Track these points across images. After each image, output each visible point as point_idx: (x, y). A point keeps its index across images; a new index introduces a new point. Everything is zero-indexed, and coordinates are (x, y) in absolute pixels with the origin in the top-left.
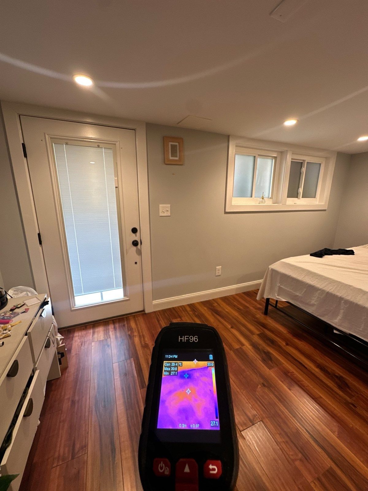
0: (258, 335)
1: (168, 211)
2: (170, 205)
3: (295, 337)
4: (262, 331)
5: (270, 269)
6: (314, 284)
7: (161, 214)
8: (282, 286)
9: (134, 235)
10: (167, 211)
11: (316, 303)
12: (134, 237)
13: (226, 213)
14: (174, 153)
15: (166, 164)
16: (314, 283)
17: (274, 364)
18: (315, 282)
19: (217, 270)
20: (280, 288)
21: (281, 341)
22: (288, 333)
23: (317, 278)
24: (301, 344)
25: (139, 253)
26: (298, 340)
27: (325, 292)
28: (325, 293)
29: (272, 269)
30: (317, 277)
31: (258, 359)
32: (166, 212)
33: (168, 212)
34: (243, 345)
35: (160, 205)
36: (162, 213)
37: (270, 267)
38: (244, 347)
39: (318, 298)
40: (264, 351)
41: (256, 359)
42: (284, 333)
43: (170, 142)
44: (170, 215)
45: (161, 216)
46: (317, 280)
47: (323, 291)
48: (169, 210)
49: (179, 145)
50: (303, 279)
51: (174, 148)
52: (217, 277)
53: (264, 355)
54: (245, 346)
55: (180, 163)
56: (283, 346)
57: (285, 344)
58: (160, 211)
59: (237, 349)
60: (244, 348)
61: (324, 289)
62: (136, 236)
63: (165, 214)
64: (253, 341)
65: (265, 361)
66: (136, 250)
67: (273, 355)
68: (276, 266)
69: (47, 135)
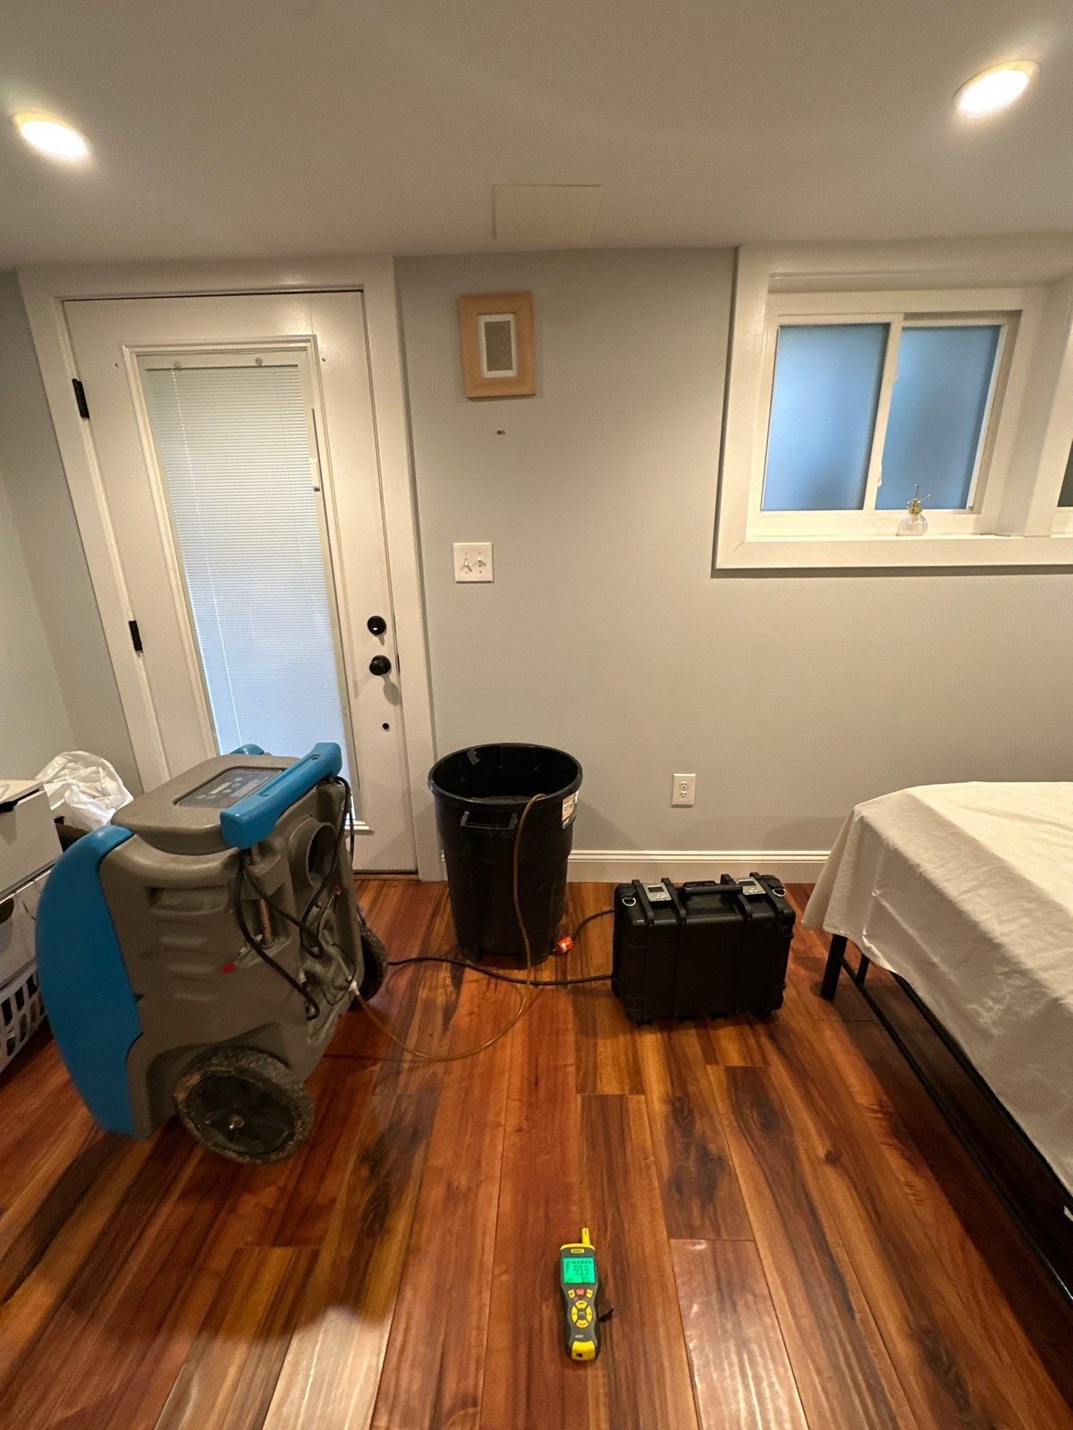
0: (731, 1072)
1: (484, 565)
2: (489, 544)
3: (896, 1142)
4: (759, 1064)
5: (856, 819)
6: (1002, 935)
7: (461, 575)
8: (884, 903)
9: (375, 639)
10: (481, 564)
11: (995, 1031)
12: (377, 647)
13: (718, 573)
14: (498, 358)
15: (472, 399)
16: (1005, 929)
17: (707, 1223)
18: (1013, 927)
19: (676, 785)
20: (880, 908)
21: (813, 1130)
22: (875, 1111)
23: (1027, 913)
24: (908, 1184)
25: (394, 695)
26: (902, 1162)
27: (1044, 994)
28: (1044, 1001)
29: (862, 818)
30: (1032, 906)
31: (653, 1171)
32: (476, 569)
33: (482, 568)
34: (638, 1087)
35: (455, 544)
36: (461, 570)
37: (857, 808)
38: (636, 1097)
39: (1008, 1010)
40: (705, 1148)
41: (648, 1167)
42: (856, 1105)
43: (484, 314)
44: (491, 579)
45: (458, 582)
46: (1025, 920)
47: (1034, 987)
48: (488, 560)
49: (517, 321)
50: (965, 896)
51: (497, 334)
52: (674, 809)
53: (692, 1165)
54: (643, 1097)
55: (522, 391)
56: (803, 1157)
57: (821, 1152)
58: (458, 564)
59: (603, 1099)
60: (635, 1101)
61: (1043, 976)
62: (382, 642)
63: (474, 576)
64: (692, 1089)
65: (679, 1190)
66: (385, 686)
67: (733, 1178)
68: (881, 812)
69: (126, 347)
